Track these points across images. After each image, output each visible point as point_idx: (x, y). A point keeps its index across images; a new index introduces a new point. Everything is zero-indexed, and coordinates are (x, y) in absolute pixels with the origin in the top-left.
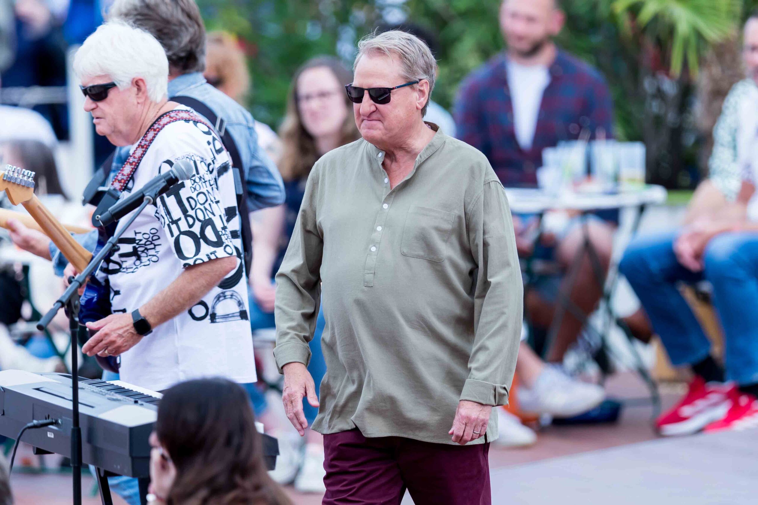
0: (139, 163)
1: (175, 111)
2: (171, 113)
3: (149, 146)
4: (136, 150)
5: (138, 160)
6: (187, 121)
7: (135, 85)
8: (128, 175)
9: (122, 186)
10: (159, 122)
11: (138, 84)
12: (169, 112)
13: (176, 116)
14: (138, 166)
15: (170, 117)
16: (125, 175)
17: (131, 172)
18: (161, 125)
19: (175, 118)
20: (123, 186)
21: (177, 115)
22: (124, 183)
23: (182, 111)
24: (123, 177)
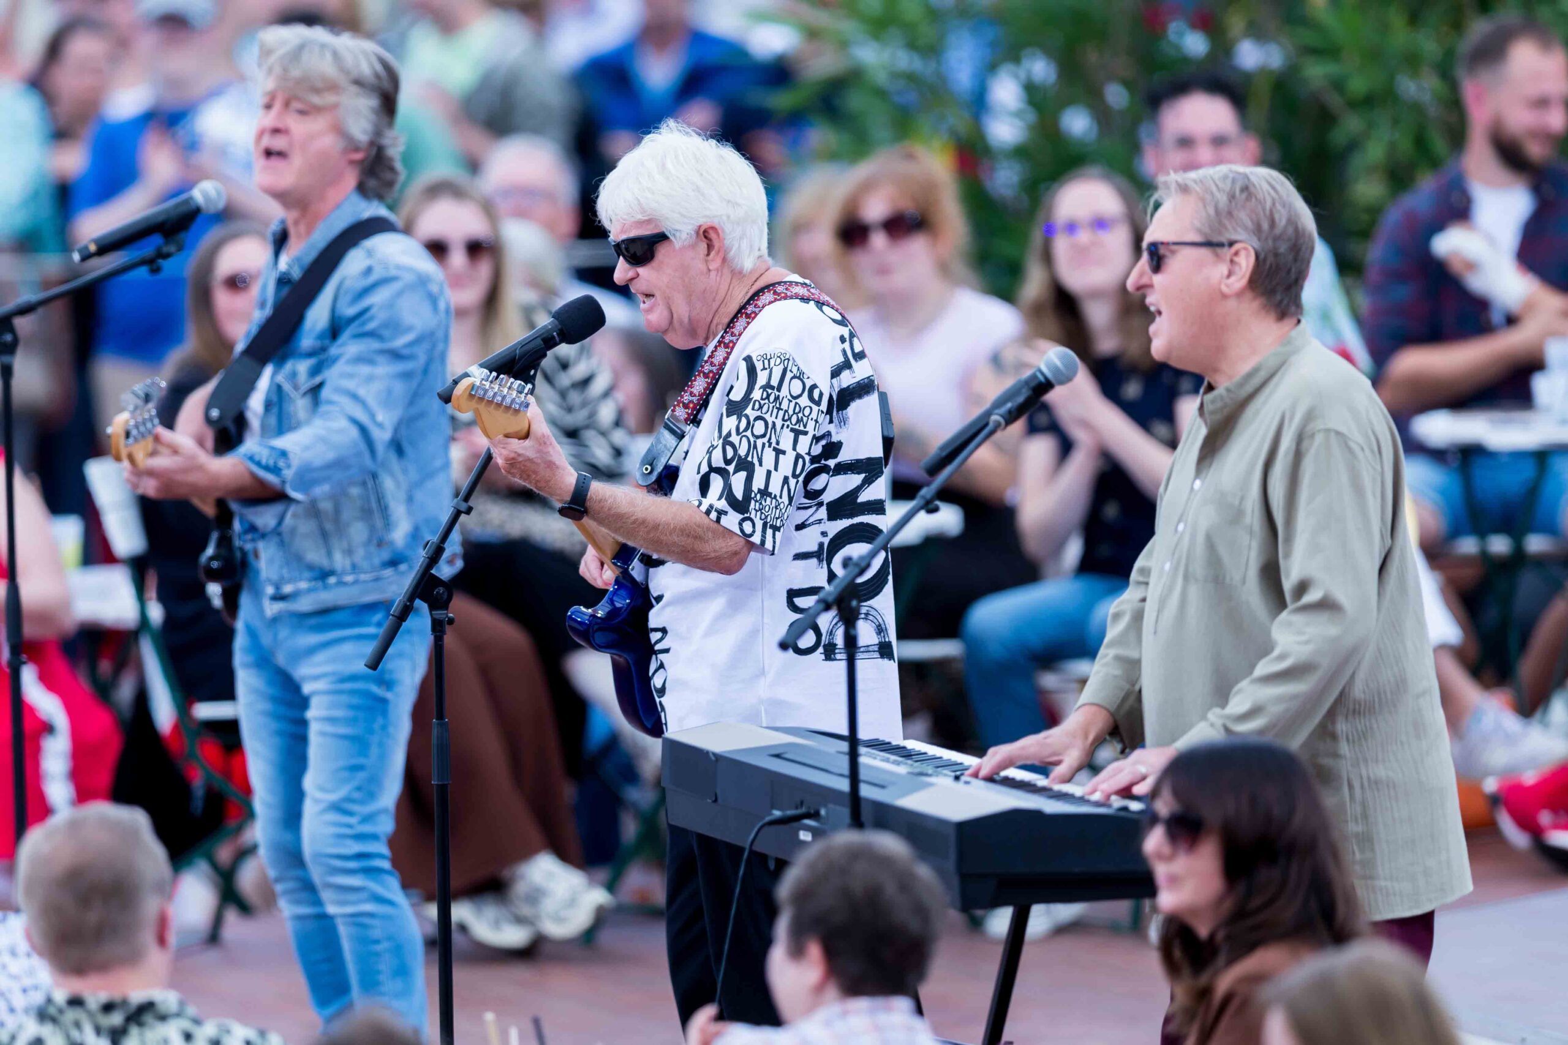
0: (720, 375)
1: (785, 282)
2: (776, 286)
5: (718, 370)
8: (701, 396)
9: (689, 415)
10: (756, 303)
11: (707, 236)
17: (705, 390)
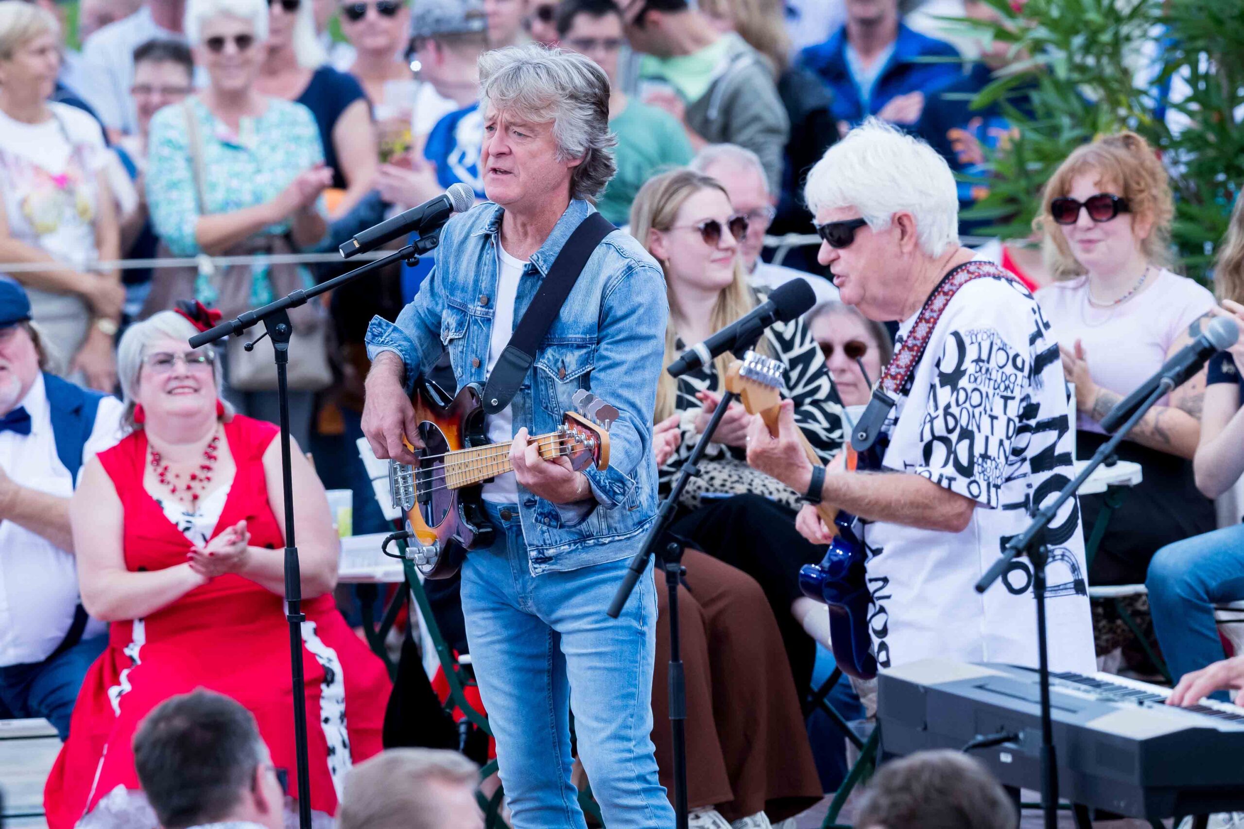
0: (925, 348)
1: (975, 262)
2: (968, 265)
3: (938, 318)
4: (917, 326)
5: (922, 343)
6: (997, 277)
7: (898, 225)
8: (907, 367)
9: (898, 385)
10: (951, 281)
11: (901, 222)
12: (965, 264)
13: (977, 270)
14: (922, 353)
15: (969, 272)
16: (902, 368)
17: (911, 361)
18: (955, 285)
19: (976, 274)
20: (900, 384)
21: (978, 268)
22: (902, 379)
23: (985, 263)
24: (898, 370)
